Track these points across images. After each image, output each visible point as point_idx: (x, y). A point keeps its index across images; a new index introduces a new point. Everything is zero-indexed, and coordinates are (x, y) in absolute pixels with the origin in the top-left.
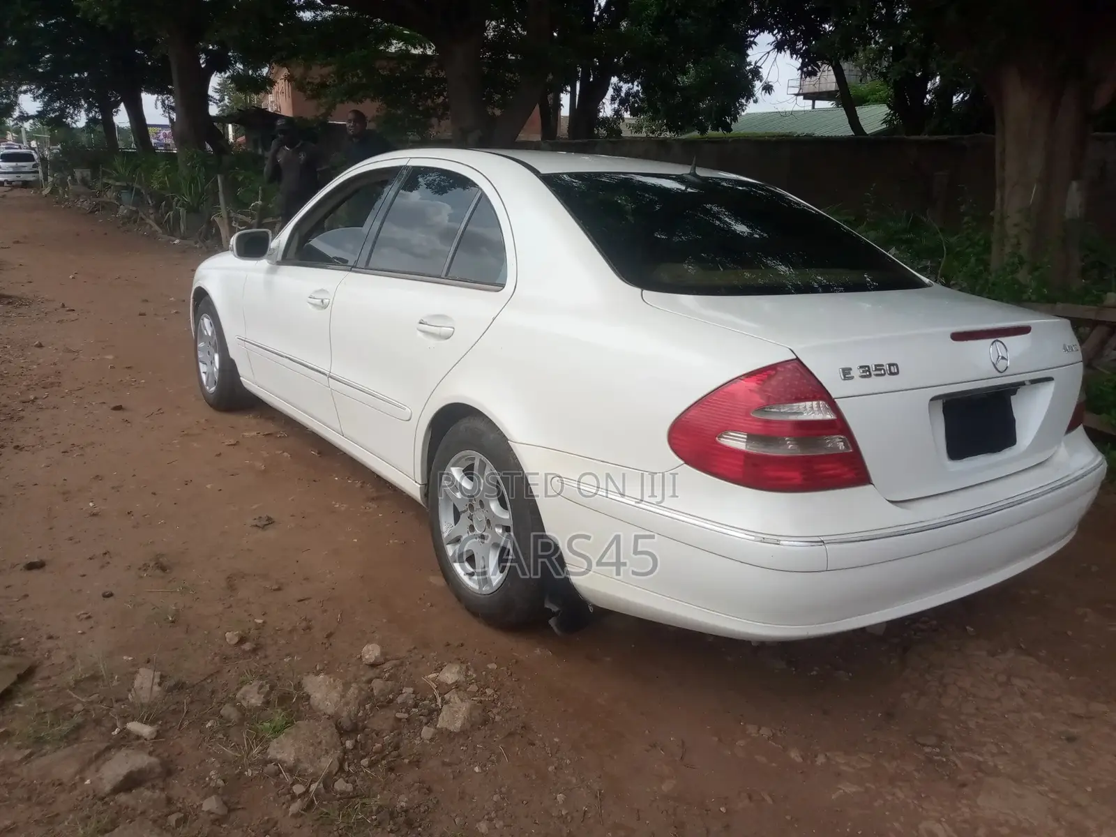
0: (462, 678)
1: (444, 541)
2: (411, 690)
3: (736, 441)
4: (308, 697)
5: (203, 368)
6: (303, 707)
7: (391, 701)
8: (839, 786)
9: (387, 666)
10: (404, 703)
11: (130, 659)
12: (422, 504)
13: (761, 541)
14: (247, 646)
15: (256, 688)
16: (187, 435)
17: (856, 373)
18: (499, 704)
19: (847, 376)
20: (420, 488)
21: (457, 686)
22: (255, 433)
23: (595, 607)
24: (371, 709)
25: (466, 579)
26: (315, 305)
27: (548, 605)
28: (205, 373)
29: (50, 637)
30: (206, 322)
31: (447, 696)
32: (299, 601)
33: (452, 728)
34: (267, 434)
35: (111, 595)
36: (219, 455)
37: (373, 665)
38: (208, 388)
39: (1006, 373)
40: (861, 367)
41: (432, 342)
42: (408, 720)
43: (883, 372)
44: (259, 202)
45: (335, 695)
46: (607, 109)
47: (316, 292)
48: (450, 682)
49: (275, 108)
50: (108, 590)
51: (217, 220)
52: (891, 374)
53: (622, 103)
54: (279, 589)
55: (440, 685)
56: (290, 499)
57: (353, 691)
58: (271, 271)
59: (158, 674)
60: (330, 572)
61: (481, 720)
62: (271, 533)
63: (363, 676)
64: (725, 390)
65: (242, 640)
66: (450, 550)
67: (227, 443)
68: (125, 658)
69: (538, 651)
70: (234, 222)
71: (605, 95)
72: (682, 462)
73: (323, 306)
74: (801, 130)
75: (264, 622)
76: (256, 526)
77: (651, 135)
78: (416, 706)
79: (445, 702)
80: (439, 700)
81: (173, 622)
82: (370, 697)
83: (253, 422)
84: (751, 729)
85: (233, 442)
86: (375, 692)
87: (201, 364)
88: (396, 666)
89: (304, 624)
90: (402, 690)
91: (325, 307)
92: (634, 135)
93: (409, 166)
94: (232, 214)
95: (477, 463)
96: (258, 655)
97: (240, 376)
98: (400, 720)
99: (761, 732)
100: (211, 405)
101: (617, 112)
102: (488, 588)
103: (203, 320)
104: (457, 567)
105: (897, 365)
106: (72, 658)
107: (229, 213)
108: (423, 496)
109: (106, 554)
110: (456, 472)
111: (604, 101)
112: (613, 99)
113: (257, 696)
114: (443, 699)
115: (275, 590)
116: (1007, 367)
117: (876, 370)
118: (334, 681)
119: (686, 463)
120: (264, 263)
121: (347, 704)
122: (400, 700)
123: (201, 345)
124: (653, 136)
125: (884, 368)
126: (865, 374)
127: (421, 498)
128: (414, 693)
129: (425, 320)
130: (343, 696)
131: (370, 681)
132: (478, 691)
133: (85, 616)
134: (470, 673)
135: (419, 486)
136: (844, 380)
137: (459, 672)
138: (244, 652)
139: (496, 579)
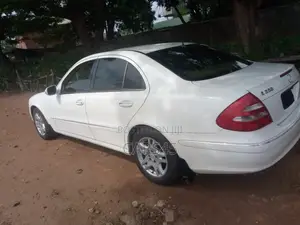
0: (164, 204)
2: (152, 212)
3: (238, 119)
5: (39, 129)
9: (141, 206)
10: (153, 217)
14: (97, 212)
17: (264, 93)
21: (164, 207)
25: (152, 174)
33: (171, 221)
34: (66, 144)
36: (55, 154)
37: (137, 207)
38: (42, 134)
40: (265, 91)
43: (270, 90)
45: (133, 221)
47: (78, 100)
48: (161, 206)
50: (45, 206)
52: (272, 90)
53: (119, 27)
55: (159, 208)
57: (137, 218)
58: (59, 98)
61: (177, 217)
62: (83, 174)
65: (94, 211)
66: (144, 167)
67: (56, 150)
71: (114, 26)
76: (78, 173)
81: (70, 210)
82: (142, 219)
86: (143, 216)
88: (143, 206)
90: (150, 213)
91: (83, 105)
92: (124, 35)
95: (149, 141)
96: (101, 214)
97: (53, 129)
100: (45, 139)
101: (118, 30)
102: (161, 175)
103: (36, 115)
104: (148, 171)
105: (272, 88)
107: (21, 81)
110: (141, 144)
111: (114, 28)
112: (117, 27)
114: (163, 212)
117: (268, 90)
118: (130, 216)
120: (55, 96)
121: (138, 222)
122: (151, 216)
123: (36, 122)
124: (129, 34)
128: (154, 213)
129: (121, 102)
131: (139, 213)
132: (171, 206)
134: (165, 202)
136: (262, 95)
138: (97, 214)
139: (163, 172)
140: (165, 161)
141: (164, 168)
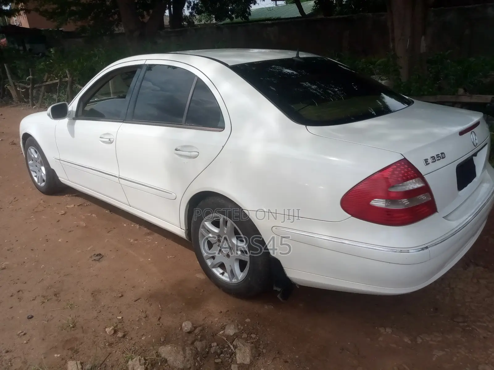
0: (237, 331)
1: (205, 259)
2: (215, 344)
3: (379, 203)
4: (166, 361)
5: (34, 174)
6: (166, 367)
7: (208, 353)
8: (434, 353)
9: (197, 331)
10: (215, 352)
11: (59, 355)
12: (187, 240)
13: (400, 252)
14: (120, 334)
15: (138, 362)
16: (36, 212)
17: (430, 161)
18: (261, 342)
19: (427, 163)
20: (185, 232)
21: (236, 336)
22: (73, 206)
23: (299, 285)
24: (201, 360)
25: (221, 276)
26: (104, 142)
27: (275, 288)
28: (36, 176)
29: (7, 352)
30: (32, 150)
31: (234, 343)
32: (135, 301)
33: (246, 363)
34: (79, 205)
35: (32, 317)
36: (58, 221)
37: (189, 333)
38: (39, 184)
39: (478, 145)
40: (431, 157)
41: (186, 160)
42: (222, 362)
43: (440, 158)
44: (31, 77)
45: (180, 357)
46: (187, 12)
47: (105, 134)
48: (232, 334)
49: (18, 24)
50: (29, 314)
51: (8, 87)
52: (443, 158)
53: (192, 9)
54: (122, 296)
55: (228, 337)
56: (106, 241)
57: (188, 351)
58: (71, 125)
59: (79, 362)
60: (144, 281)
61: (257, 354)
62: (104, 263)
63: (187, 340)
64: (371, 178)
65: (115, 332)
66: (209, 262)
67: (60, 214)
68: (56, 355)
69: (266, 307)
70: (18, 88)
71: (184, 6)
72: (350, 216)
73: (110, 142)
74: (274, 15)
75: (122, 318)
76: (95, 260)
77: (206, 23)
78: (222, 353)
79: (235, 347)
80: (232, 347)
81: (73, 327)
82: (197, 353)
83: (69, 199)
84: (382, 330)
85: (63, 212)
86: (199, 350)
87: (32, 172)
88: (201, 330)
89: (143, 315)
90: (211, 345)
91: (112, 143)
92: (199, 23)
93: (147, 64)
94: (16, 84)
95: (221, 220)
96: (126, 338)
97: (58, 177)
98: (218, 363)
99: (386, 330)
100: (43, 192)
101: (191, 13)
102: (236, 280)
103: (30, 150)
104: (214, 270)
105: (444, 153)
106: (25, 362)
107: (14, 83)
108: (187, 235)
109: (19, 291)
110: (208, 225)
111: (184, 8)
112: (188, 7)
113: (141, 367)
114: (234, 346)
115: (120, 297)
116: (477, 143)
117: (437, 157)
118: (177, 348)
119: (352, 216)
121: (188, 360)
122: (212, 351)
123: (30, 162)
124: (208, 23)
125: (439, 156)
126: (433, 161)
127: (186, 238)
128: (218, 345)
129: (179, 148)
130: (185, 357)
131: (193, 343)
132: (248, 337)
133: (23, 333)
134: (239, 327)
135: (184, 231)
136: (426, 165)
137: (235, 328)
138: (120, 338)
139: (240, 276)
140: (246, 258)
141: (242, 269)
